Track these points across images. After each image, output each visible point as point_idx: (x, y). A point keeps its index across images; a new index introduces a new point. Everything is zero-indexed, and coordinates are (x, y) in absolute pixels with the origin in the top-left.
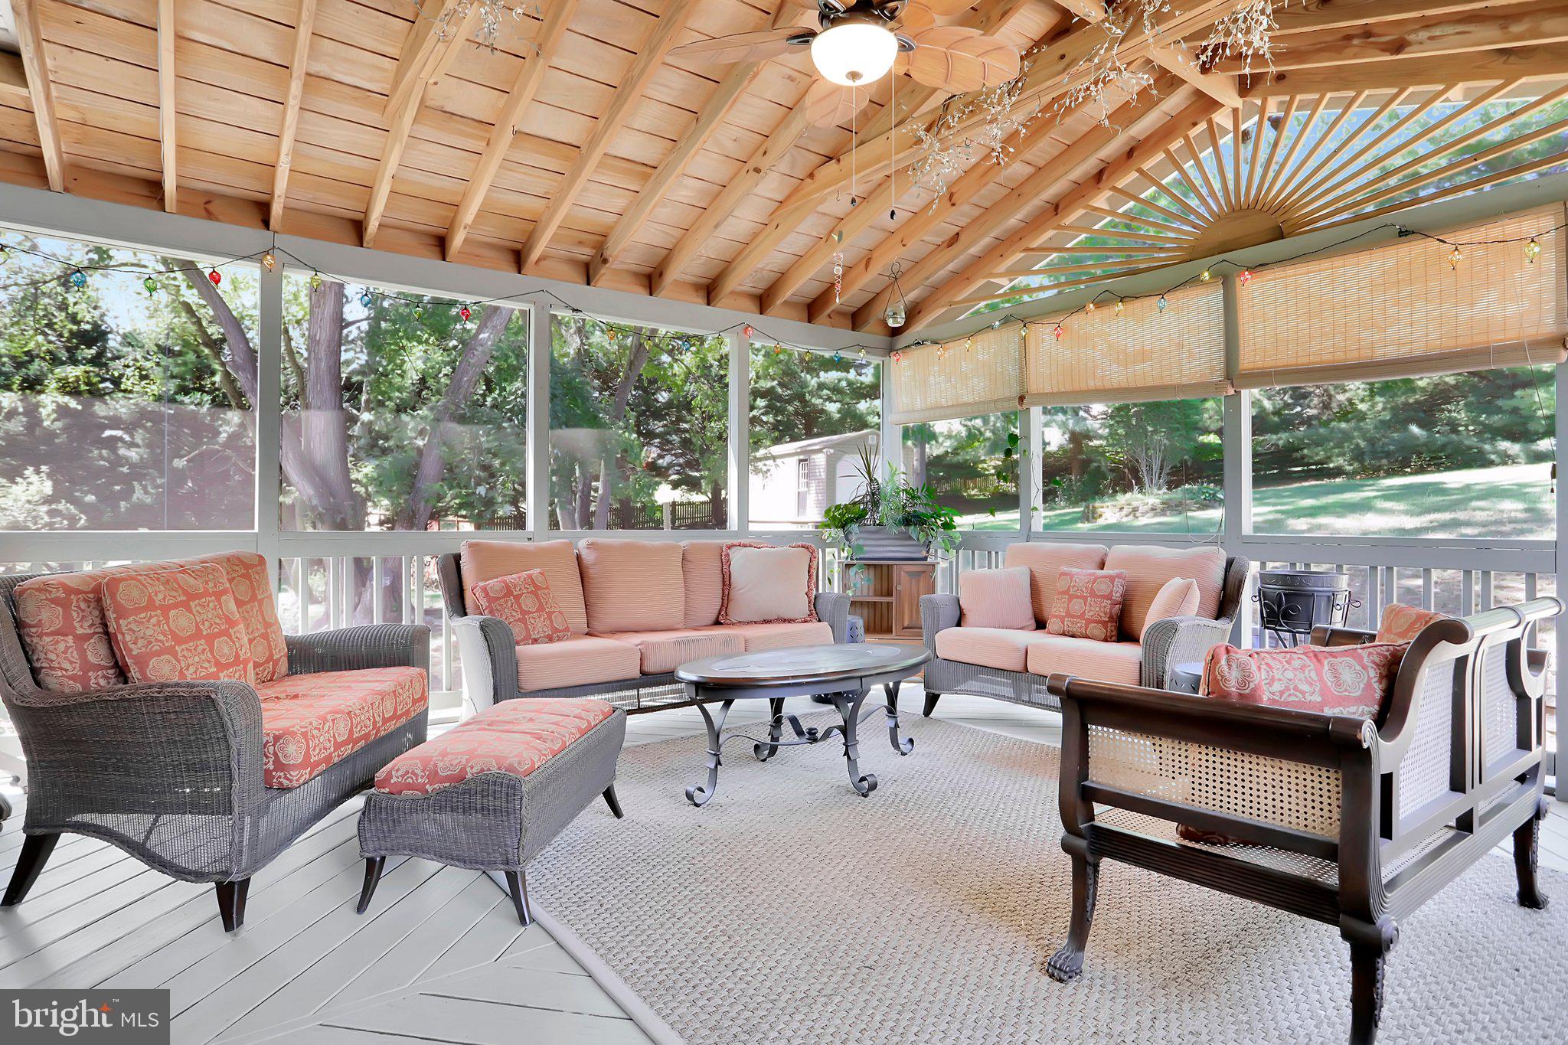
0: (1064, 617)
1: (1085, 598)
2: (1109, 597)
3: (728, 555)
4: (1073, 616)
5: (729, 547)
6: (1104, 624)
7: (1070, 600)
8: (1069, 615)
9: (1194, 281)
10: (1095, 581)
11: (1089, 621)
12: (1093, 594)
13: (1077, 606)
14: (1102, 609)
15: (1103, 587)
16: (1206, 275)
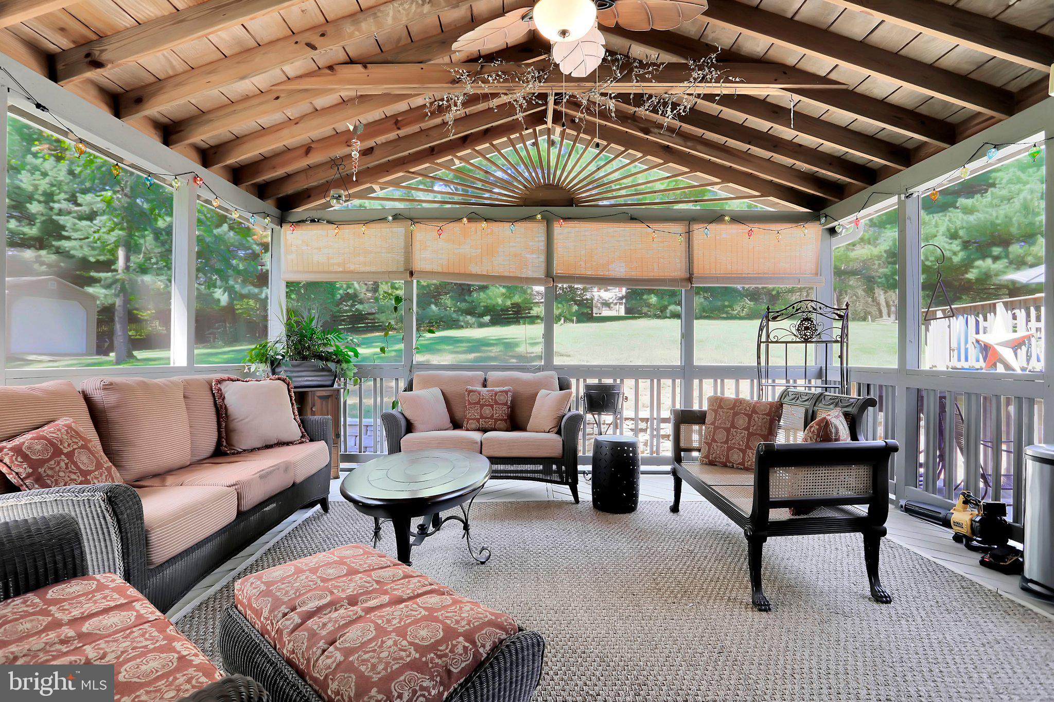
0: (479, 419)
1: (492, 406)
2: (506, 404)
3: (219, 390)
4: (486, 418)
5: (220, 382)
6: (505, 420)
7: (481, 408)
8: (482, 417)
9: (531, 218)
10: (496, 394)
11: (496, 420)
12: (496, 403)
13: (487, 411)
14: (501, 412)
15: (502, 398)
16: (539, 216)
